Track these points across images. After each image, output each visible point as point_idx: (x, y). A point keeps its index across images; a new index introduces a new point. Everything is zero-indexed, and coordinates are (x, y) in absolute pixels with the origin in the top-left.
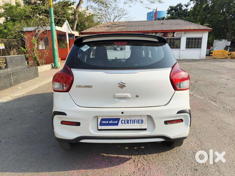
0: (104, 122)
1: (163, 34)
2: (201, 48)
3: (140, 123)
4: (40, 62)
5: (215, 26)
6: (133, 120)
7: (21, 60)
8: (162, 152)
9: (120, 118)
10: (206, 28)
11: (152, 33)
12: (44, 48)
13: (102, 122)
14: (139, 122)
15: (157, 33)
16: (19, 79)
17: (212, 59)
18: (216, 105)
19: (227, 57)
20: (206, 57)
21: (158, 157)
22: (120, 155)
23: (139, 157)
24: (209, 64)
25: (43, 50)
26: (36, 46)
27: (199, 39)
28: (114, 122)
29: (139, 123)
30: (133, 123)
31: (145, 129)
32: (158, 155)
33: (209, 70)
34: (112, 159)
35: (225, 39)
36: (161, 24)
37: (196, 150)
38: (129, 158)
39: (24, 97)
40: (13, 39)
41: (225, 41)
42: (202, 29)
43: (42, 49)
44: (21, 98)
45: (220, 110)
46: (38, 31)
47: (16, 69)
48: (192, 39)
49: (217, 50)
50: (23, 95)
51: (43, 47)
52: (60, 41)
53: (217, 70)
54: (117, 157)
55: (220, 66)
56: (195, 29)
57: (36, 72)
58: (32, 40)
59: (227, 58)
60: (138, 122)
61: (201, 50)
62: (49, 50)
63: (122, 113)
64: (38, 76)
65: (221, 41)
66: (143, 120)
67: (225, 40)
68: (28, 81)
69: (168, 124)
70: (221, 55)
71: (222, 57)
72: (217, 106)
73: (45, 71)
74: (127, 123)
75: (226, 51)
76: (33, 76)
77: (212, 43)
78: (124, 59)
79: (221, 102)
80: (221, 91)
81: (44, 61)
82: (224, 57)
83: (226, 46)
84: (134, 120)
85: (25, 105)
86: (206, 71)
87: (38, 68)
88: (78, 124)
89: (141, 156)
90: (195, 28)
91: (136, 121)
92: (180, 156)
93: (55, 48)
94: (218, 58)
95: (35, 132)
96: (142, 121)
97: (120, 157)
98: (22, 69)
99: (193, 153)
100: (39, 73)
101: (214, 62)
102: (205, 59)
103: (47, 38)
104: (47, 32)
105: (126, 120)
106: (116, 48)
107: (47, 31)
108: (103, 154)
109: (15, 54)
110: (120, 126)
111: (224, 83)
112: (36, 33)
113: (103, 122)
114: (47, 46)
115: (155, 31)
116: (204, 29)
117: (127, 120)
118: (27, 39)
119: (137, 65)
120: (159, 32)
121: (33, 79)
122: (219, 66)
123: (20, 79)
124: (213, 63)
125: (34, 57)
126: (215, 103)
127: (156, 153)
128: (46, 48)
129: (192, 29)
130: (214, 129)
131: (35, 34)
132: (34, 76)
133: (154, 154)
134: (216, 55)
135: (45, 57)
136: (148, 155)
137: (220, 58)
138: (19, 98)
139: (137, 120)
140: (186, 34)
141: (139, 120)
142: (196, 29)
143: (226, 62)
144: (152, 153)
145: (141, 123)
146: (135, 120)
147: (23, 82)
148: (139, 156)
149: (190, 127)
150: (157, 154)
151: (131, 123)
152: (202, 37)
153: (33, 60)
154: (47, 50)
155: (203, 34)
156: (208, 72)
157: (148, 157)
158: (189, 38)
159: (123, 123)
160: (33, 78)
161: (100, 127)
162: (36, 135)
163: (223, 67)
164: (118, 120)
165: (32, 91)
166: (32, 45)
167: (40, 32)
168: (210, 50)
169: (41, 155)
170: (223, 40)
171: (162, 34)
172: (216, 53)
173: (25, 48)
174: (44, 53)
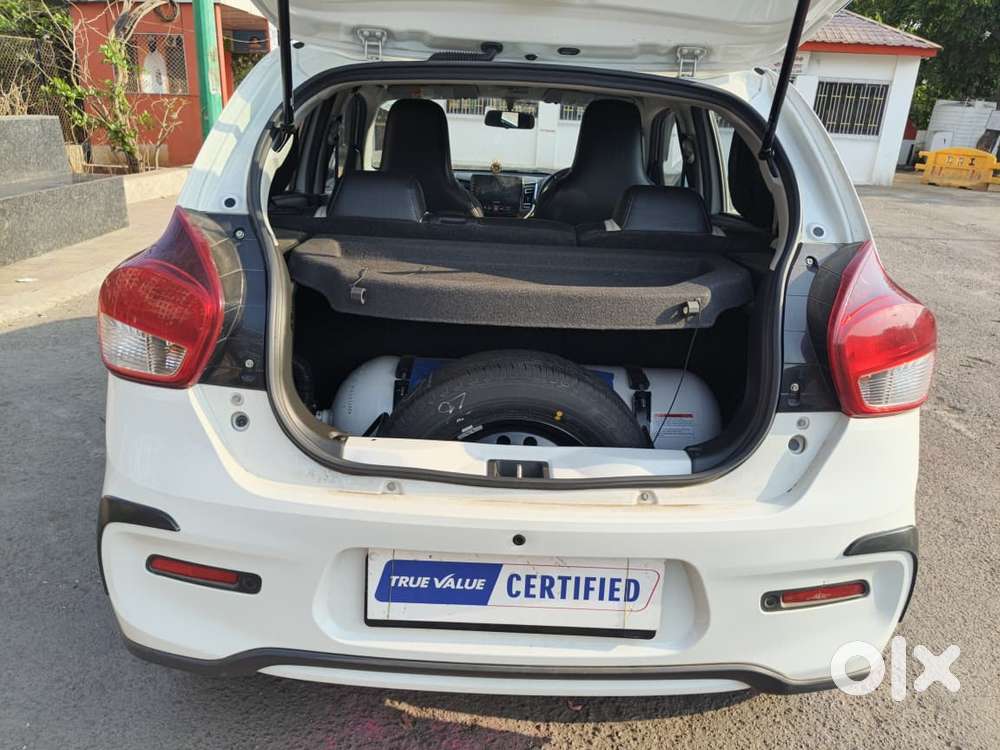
0: (404, 581)
2: (877, 134)
3: (618, 600)
4: (142, 153)
5: (950, 33)
6: (577, 580)
7: (40, 141)
8: (710, 709)
9: (501, 565)
10: (912, 40)
12: (165, 89)
13: (394, 578)
14: (613, 589)
16: (28, 234)
17: (920, 187)
18: (962, 428)
19: (988, 184)
20: (895, 177)
21: (689, 737)
22: (489, 714)
23: (590, 735)
24: (909, 210)
25: (155, 96)
26: (123, 77)
27: (873, 90)
28: (463, 584)
29: (612, 598)
30: (576, 597)
31: (648, 635)
32: (690, 726)
33: (910, 241)
34: (444, 743)
35: (987, 97)
37: (887, 707)
38: (536, 739)
39: (40, 326)
40: (13, 33)
41: (986, 106)
42: (893, 44)
43: (152, 95)
44: (23, 332)
45: (986, 463)
46: (131, 5)
47: (14, 182)
48: (845, 88)
49: (946, 148)
50: (40, 315)
51: (161, 84)
52: (244, 61)
53: (950, 242)
54: (473, 726)
55: (960, 226)
56: (861, 42)
57: (116, 203)
58: (102, 46)
59: (989, 188)
60: (608, 590)
61: (878, 141)
62: (184, 102)
63: (519, 540)
64: (125, 225)
65: (969, 105)
66: (637, 584)
67: (986, 103)
68: (76, 246)
69: (783, 605)
70: (964, 173)
71: (965, 179)
72: (969, 433)
73: (163, 198)
74: (542, 596)
75: (988, 154)
76: (100, 221)
77: (928, 115)
78: (535, 173)
79: (989, 416)
80: (978, 355)
81: (161, 151)
82: (974, 183)
83: (987, 130)
84: (588, 580)
85: (37, 377)
86: (899, 243)
87: (122, 183)
88: (248, 583)
89: (599, 731)
90: (864, 39)
91: (595, 585)
92: (806, 738)
93: (213, 92)
94: (949, 186)
95: (54, 539)
96: (632, 585)
97: (489, 730)
98: (43, 189)
99: (873, 723)
100: (129, 209)
101: (930, 202)
102: (891, 184)
103: (179, 40)
104: (178, 13)
105: (535, 577)
106: (499, 113)
107: (178, 6)
108: (397, 703)
109: (18, 111)
110: (500, 608)
111: (989, 314)
112: (123, 12)
113: (397, 581)
114: (178, 82)
116: (903, 46)
117: (544, 578)
118: (78, 40)
119: (617, 228)
121: (99, 238)
122: (958, 222)
123: (34, 234)
124: (926, 207)
125: (113, 127)
126: (958, 420)
127: (680, 714)
128: (172, 86)
129: (851, 41)
130: (969, 573)
131: (116, 16)
132: (105, 221)
133: (668, 721)
134: (941, 168)
135: (164, 132)
136: (639, 723)
137: (954, 187)
138: (13, 332)
139: (603, 581)
140: (818, 61)
141: (613, 581)
142: (867, 45)
143: (982, 205)
144: (656, 710)
145: (627, 599)
146: (594, 579)
147: (49, 250)
148: (589, 727)
149: (900, 620)
150: (686, 718)
151: (563, 596)
152: (891, 82)
153: (108, 143)
154: (174, 99)
155: (895, 69)
156: (910, 248)
157: (639, 740)
158: (831, 84)
159: (518, 593)
160: (101, 234)
161: (378, 610)
162: (57, 555)
163: (973, 229)
164: (490, 572)
165: (85, 296)
166: (103, 70)
167: (141, 10)
168: (913, 146)
169: (62, 692)
170: (979, 104)
172: (943, 161)
173: (69, 81)
174: (159, 112)
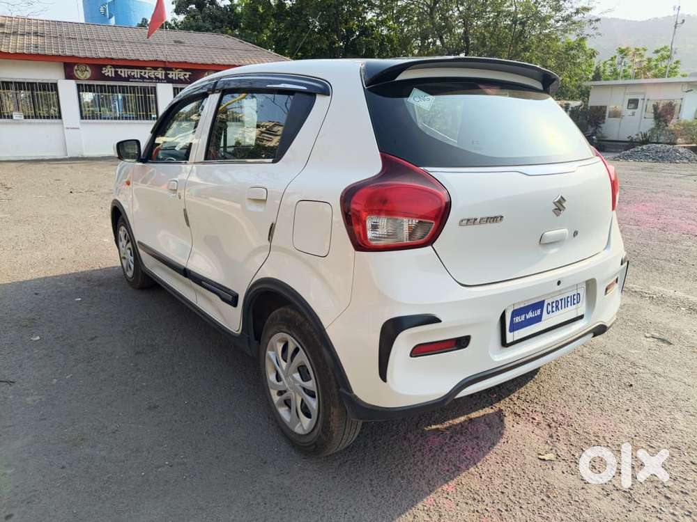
1: (188, 73)
6: (565, 299)
9: (545, 300)
11: (155, 68)
13: (514, 319)
15: (171, 69)
28: (534, 314)
29: (574, 304)
30: (565, 307)
31: (582, 317)
32: (536, 383)
36: (175, 42)
38: (497, 412)
60: (573, 300)
63: (559, 283)
74: (556, 310)
84: (567, 298)
88: (464, 343)
91: (569, 299)
96: (578, 296)
105: (554, 302)
110: (545, 321)
115: (165, 62)
117: (556, 302)
120: (176, 69)
139: (571, 296)
141: (574, 296)
145: (577, 303)
146: (569, 297)
151: (561, 308)
157: (528, 395)
159: (549, 312)
164: (540, 305)
171: (185, 75)
